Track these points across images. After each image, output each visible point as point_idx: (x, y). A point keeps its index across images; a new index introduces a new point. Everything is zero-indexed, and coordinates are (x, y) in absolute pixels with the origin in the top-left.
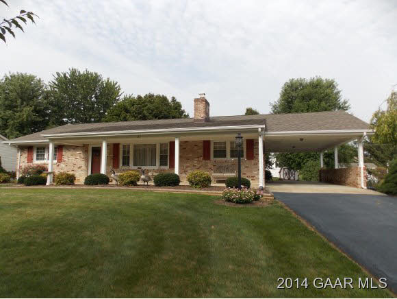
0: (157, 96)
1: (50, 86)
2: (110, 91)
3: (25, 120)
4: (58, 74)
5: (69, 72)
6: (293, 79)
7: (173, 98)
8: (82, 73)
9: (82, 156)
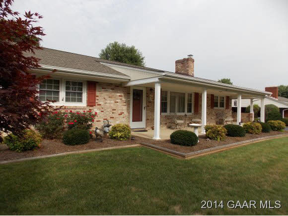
9: (124, 99)
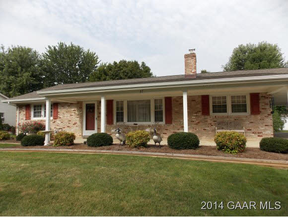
0: (129, 62)
1: (44, 56)
2: (90, 59)
3: (25, 83)
4: (49, 47)
5: (58, 45)
6: (241, 45)
7: (143, 63)
8: (68, 46)
9: (77, 113)
